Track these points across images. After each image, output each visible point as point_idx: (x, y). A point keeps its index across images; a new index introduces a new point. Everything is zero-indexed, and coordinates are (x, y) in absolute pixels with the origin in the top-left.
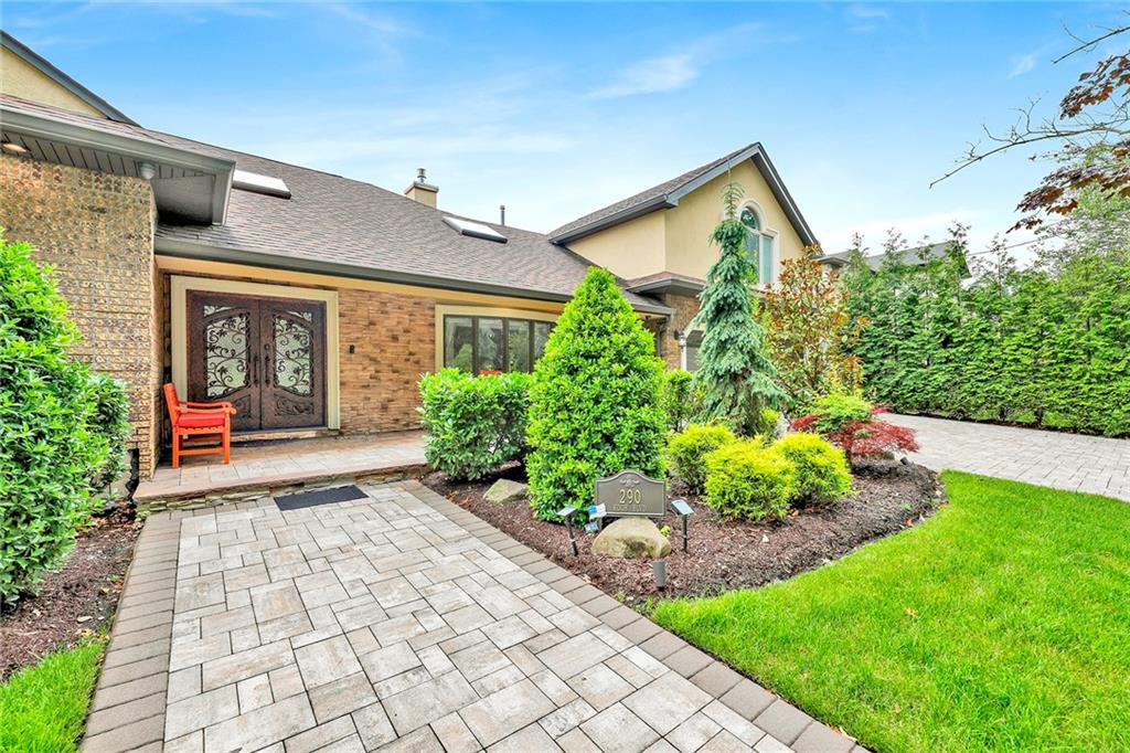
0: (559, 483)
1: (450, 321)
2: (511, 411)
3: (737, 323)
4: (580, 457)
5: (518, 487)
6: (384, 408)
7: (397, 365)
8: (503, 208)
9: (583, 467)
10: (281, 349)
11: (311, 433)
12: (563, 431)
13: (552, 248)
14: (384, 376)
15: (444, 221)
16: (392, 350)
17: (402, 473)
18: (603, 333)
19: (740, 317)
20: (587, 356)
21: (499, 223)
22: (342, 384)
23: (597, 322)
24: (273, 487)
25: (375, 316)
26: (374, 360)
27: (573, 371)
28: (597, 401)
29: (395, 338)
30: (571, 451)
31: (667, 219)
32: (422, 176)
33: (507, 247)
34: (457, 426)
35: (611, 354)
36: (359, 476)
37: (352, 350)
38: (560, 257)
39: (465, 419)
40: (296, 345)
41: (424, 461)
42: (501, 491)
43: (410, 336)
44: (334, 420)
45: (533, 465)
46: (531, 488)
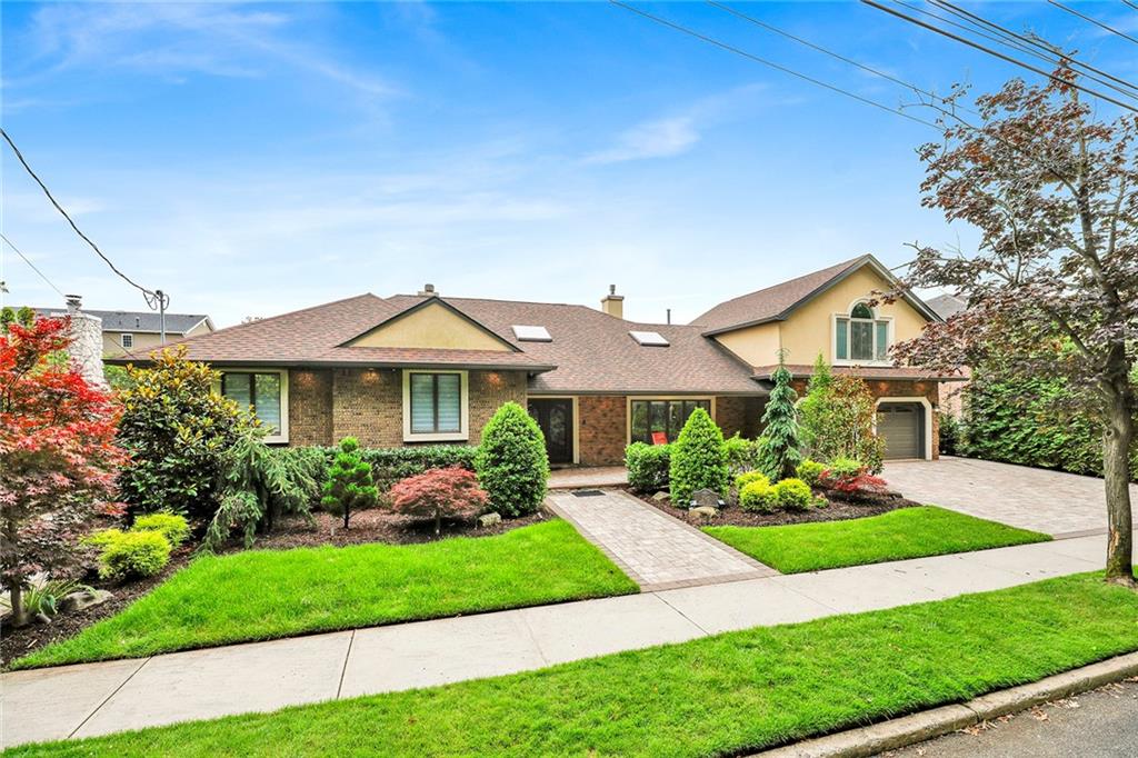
0: (680, 493)
1: (635, 404)
2: (664, 464)
3: (782, 422)
4: (688, 483)
5: (667, 495)
6: (600, 453)
7: (607, 429)
8: (669, 311)
9: (688, 487)
10: (552, 423)
11: (566, 466)
12: (682, 473)
13: (703, 342)
14: (600, 435)
15: (629, 334)
16: (604, 421)
17: (617, 486)
18: (698, 436)
19: (783, 419)
20: (692, 445)
21: (666, 322)
22: (580, 440)
23: (697, 431)
24: (571, 489)
25: (595, 404)
26: (594, 428)
27: (687, 451)
28: (695, 462)
29: (605, 415)
30: (685, 481)
31: (780, 328)
32: (613, 288)
33: (669, 351)
34: (641, 468)
35: (701, 445)
36: (600, 487)
37: (584, 422)
38: (707, 350)
39: (645, 466)
40: (558, 421)
41: (627, 482)
42: (660, 496)
43: (613, 414)
44: (576, 460)
45: (672, 486)
46: (670, 495)
